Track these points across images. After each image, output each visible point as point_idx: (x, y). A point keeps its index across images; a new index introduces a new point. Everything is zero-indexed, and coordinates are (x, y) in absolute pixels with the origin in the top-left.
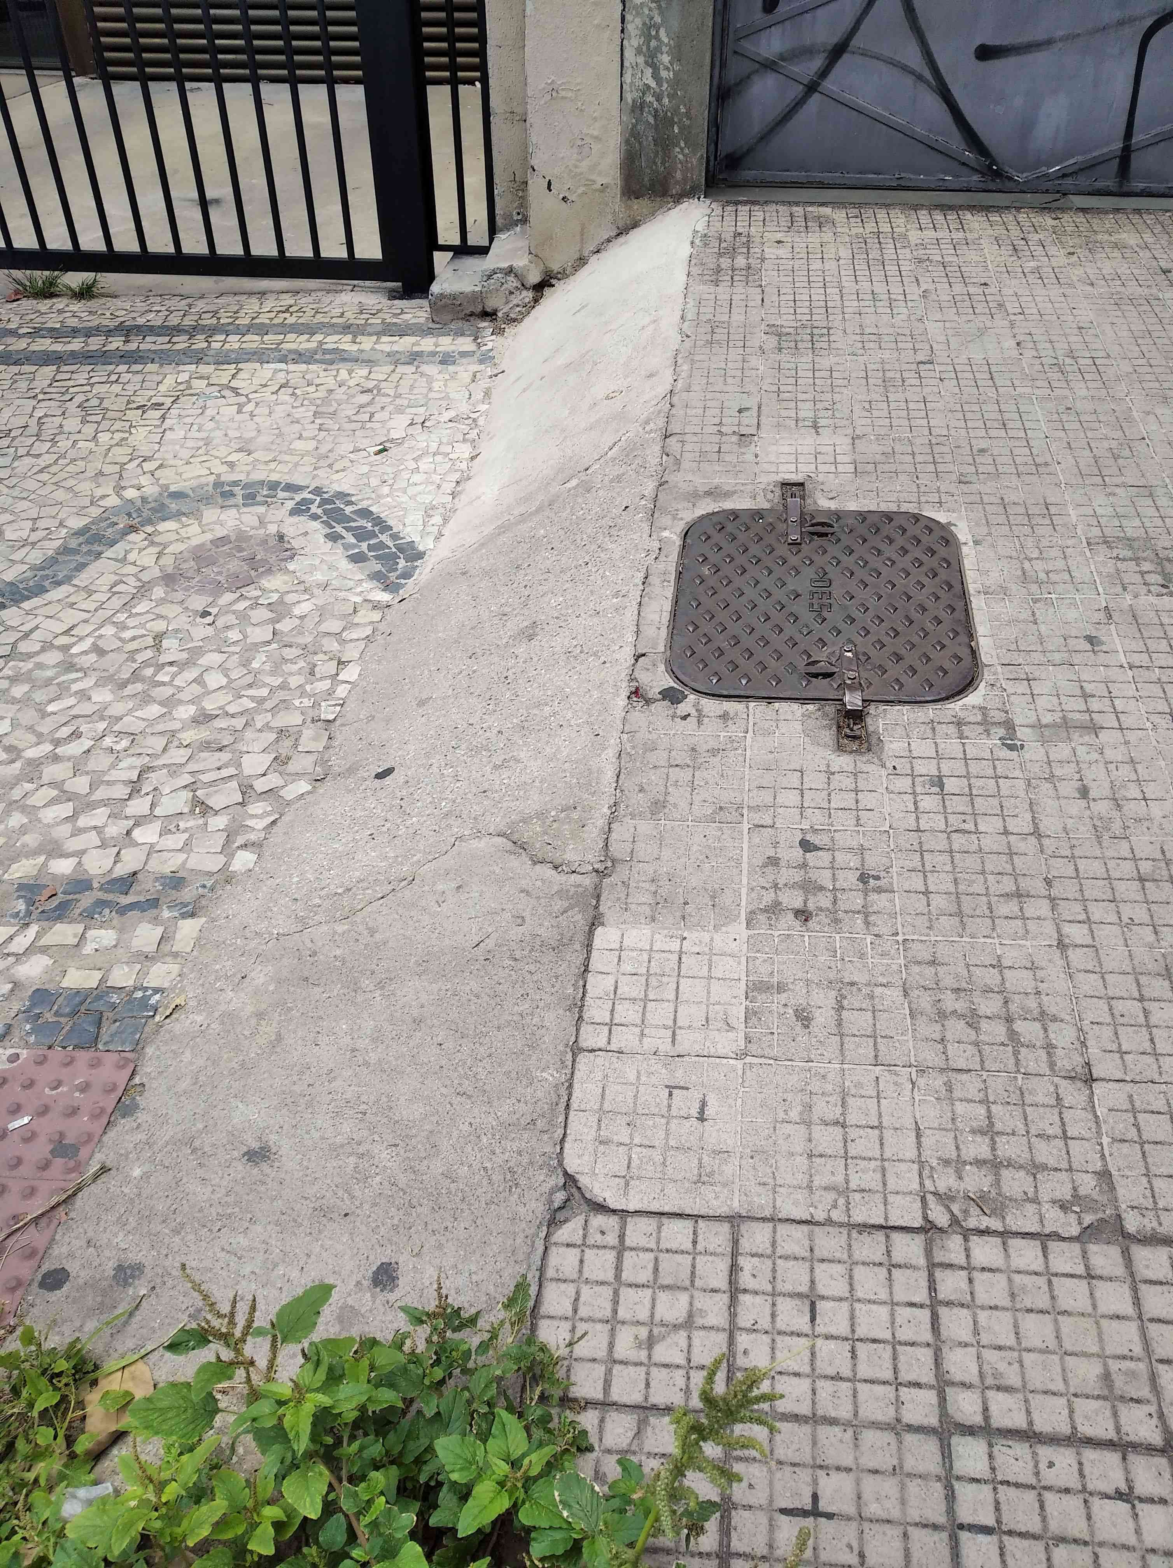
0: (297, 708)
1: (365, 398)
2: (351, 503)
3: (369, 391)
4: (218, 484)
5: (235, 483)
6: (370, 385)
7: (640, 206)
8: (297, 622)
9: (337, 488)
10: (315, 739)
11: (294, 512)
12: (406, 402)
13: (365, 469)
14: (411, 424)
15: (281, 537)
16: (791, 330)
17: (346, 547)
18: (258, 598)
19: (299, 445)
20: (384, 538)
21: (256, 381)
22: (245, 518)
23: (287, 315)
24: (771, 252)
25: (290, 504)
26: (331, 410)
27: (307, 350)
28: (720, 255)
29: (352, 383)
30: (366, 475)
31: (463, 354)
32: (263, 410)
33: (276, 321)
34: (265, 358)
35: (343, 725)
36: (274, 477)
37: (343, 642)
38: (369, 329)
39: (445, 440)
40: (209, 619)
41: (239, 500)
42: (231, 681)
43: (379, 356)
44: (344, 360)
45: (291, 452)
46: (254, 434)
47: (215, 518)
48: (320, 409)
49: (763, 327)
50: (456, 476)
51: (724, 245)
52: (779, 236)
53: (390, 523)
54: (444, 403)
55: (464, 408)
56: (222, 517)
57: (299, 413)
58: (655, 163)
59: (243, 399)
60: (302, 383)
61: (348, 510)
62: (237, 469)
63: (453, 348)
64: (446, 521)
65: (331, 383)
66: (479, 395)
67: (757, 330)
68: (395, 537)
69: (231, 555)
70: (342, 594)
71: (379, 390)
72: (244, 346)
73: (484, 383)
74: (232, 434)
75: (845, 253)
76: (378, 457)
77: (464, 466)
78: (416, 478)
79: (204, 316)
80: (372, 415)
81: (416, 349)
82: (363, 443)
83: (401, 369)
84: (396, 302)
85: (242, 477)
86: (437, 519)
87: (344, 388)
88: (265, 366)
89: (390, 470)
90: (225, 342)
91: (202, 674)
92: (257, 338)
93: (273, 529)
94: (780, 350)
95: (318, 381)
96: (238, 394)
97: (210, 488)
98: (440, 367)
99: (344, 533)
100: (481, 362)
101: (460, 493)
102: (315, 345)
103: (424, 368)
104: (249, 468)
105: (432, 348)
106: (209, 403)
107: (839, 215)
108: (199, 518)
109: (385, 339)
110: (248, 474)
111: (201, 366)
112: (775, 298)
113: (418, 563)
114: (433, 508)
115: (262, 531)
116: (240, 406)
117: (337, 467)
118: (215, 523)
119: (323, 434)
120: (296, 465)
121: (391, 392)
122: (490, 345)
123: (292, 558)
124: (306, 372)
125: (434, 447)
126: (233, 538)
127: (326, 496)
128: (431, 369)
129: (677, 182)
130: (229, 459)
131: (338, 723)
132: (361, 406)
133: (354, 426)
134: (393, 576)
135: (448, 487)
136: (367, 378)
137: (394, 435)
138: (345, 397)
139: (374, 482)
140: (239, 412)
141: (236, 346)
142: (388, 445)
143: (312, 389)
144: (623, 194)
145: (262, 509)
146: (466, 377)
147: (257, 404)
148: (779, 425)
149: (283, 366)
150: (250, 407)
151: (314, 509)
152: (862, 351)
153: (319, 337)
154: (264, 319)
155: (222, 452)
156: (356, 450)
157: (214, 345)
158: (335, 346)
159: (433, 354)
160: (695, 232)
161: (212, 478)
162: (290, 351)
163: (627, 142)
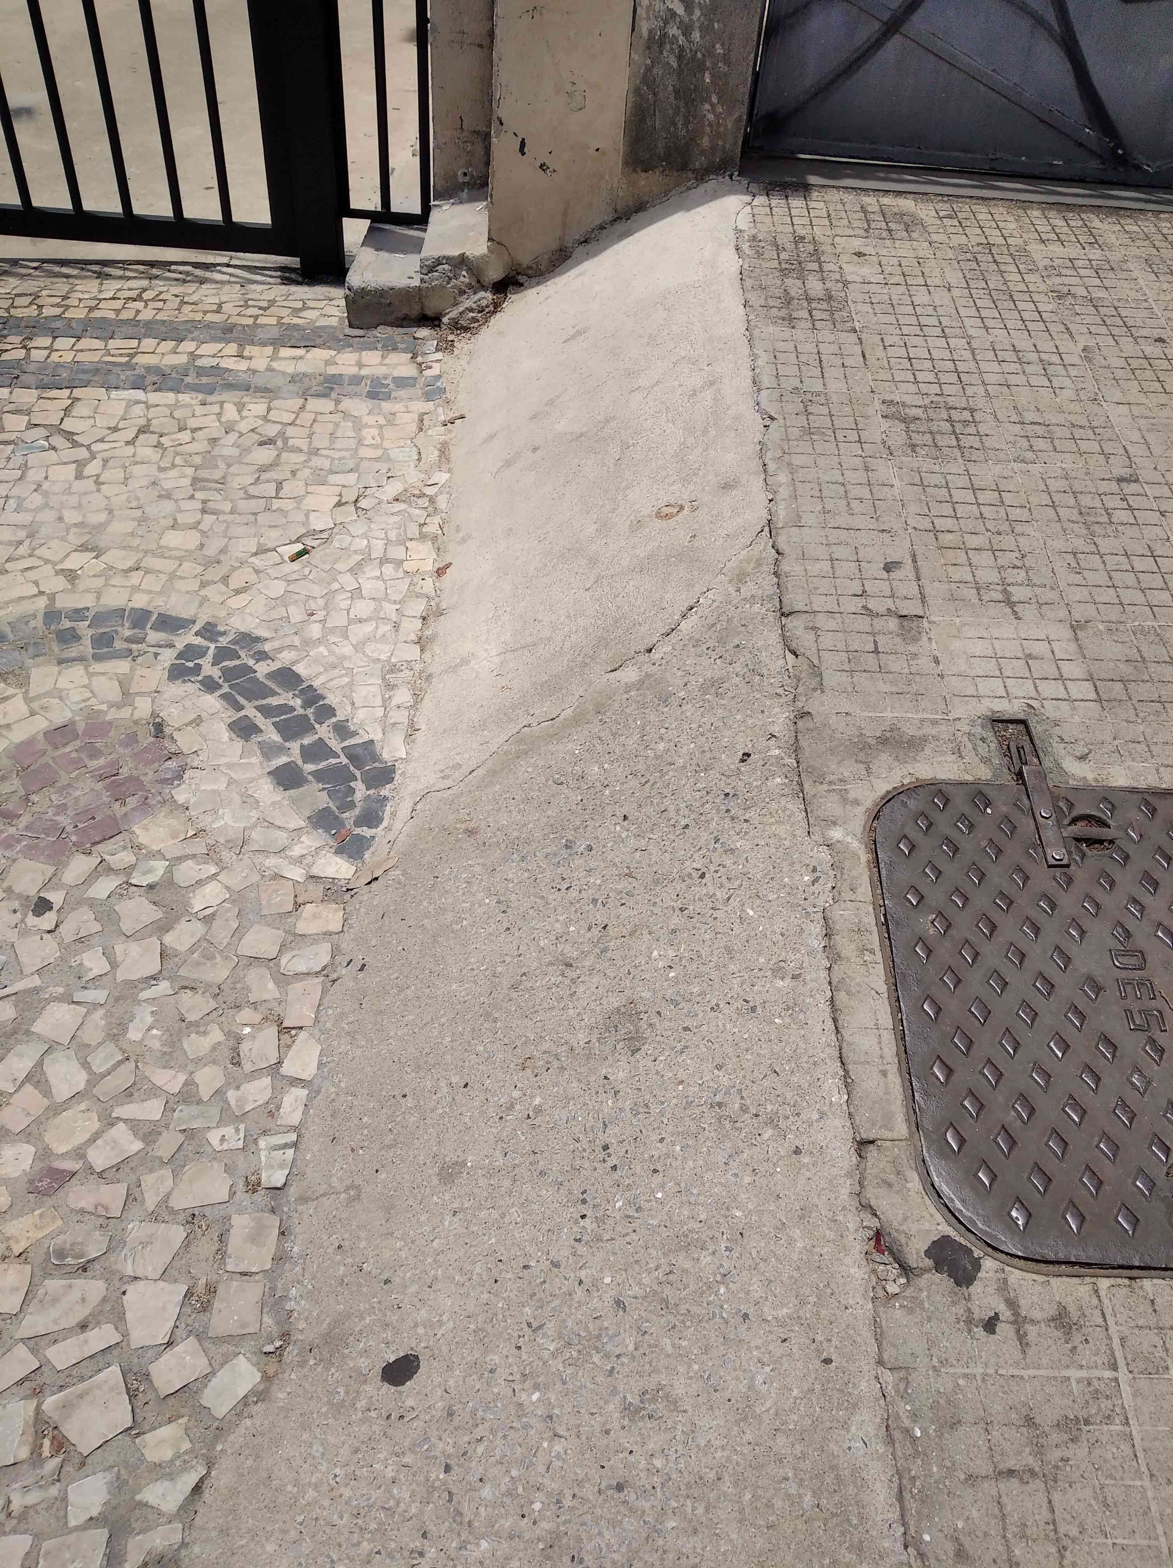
0: (216, 1155)
1: (265, 455)
2: (262, 656)
3: (270, 441)
4: (52, 615)
5: (78, 614)
6: (271, 431)
7: (649, 182)
8: (199, 929)
9: (239, 624)
10: (255, 1238)
11: (177, 673)
12: (326, 464)
13: (278, 588)
14: (339, 504)
15: (159, 729)
16: (918, 412)
17: (268, 751)
18: (130, 869)
19: (173, 539)
20: (323, 731)
21: (101, 421)
22: (99, 683)
23: (139, 305)
24: (854, 271)
25: (168, 657)
26: (217, 475)
27: (174, 367)
28: (784, 273)
29: (244, 427)
30: (283, 600)
31: (402, 382)
32: (114, 474)
33: (125, 315)
34: (113, 381)
35: (303, 1199)
36: (140, 601)
37: (283, 979)
38: (261, 335)
39: (393, 535)
40: (48, 920)
41: (86, 647)
42: (95, 1079)
43: (279, 381)
44: (230, 387)
45: (161, 552)
46: (103, 517)
47: (49, 686)
48: (203, 474)
49: (877, 404)
50: (418, 607)
51: (784, 256)
52: (857, 244)
53: (332, 699)
54: (383, 467)
55: (413, 477)
56: (62, 683)
57: (171, 480)
58: (674, 124)
59: (83, 453)
60: (172, 426)
61: (262, 669)
62: (81, 585)
63: (383, 370)
64: (418, 697)
65: (213, 427)
66: (432, 455)
67: (870, 411)
68: (342, 730)
69: (77, 764)
70: (271, 862)
71: (286, 440)
72: (80, 357)
73: (436, 433)
74: (71, 517)
75: (954, 277)
76: (296, 566)
77: (428, 586)
78: (362, 608)
79: (19, 301)
80: (279, 485)
81: (332, 370)
82: (272, 537)
83: (315, 404)
84: (293, 288)
85: (88, 601)
86: (403, 696)
87: (234, 436)
88: (114, 394)
89: (317, 590)
90: (51, 349)
91: (40, 1063)
92: (98, 344)
93: (143, 708)
94: (913, 447)
95: (193, 423)
96: (75, 444)
97: (39, 622)
98: (371, 403)
99: (260, 720)
100: (428, 397)
101: (431, 639)
102: (183, 359)
103: (347, 404)
104: (100, 582)
105: (354, 370)
106: (32, 459)
107: (926, 212)
108: (23, 682)
109: (285, 352)
110: (99, 594)
111: (17, 391)
112: (880, 353)
113: (385, 791)
114: (394, 669)
115: (125, 713)
116: (80, 464)
117: (236, 582)
118: (49, 694)
119: (209, 519)
120: (173, 577)
121: (303, 444)
122: (436, 370)
123: (179, 776)
124: (176, 405)
125: (378, 550)
126: (81, 727)
127: (223, 641)
128: (358, 406)
129: (703, 152)
130: (68, 565)
131: (293, 1191)
132: (263, 469)
133: (253, 505)
134: (349, 816)
135: (411, 627)
136: (265, 419)
137: (318, 523)
138: (235, 452)
139: (296, 614)
140: (79, 476)
141: (68, 357)
142: (309, 542)
143: (185, 436)
144: (626, 163)
145: (123, 666)
146: (408, 422)
147: (105, 461)
148: (953, 599)
149: (139, 395)
150: (93, 468)
151: (209, 669)
152: (1030, 455)
153: (188, 346)
154: (106, 312)
155: (54, 550)
156: (262, 551)
157: (38, 355)
158: (214, 362)
159: (356, 380)
160: (738, 231)
161: (41, 603)
162: (148, 369)
163: (637, 91)
